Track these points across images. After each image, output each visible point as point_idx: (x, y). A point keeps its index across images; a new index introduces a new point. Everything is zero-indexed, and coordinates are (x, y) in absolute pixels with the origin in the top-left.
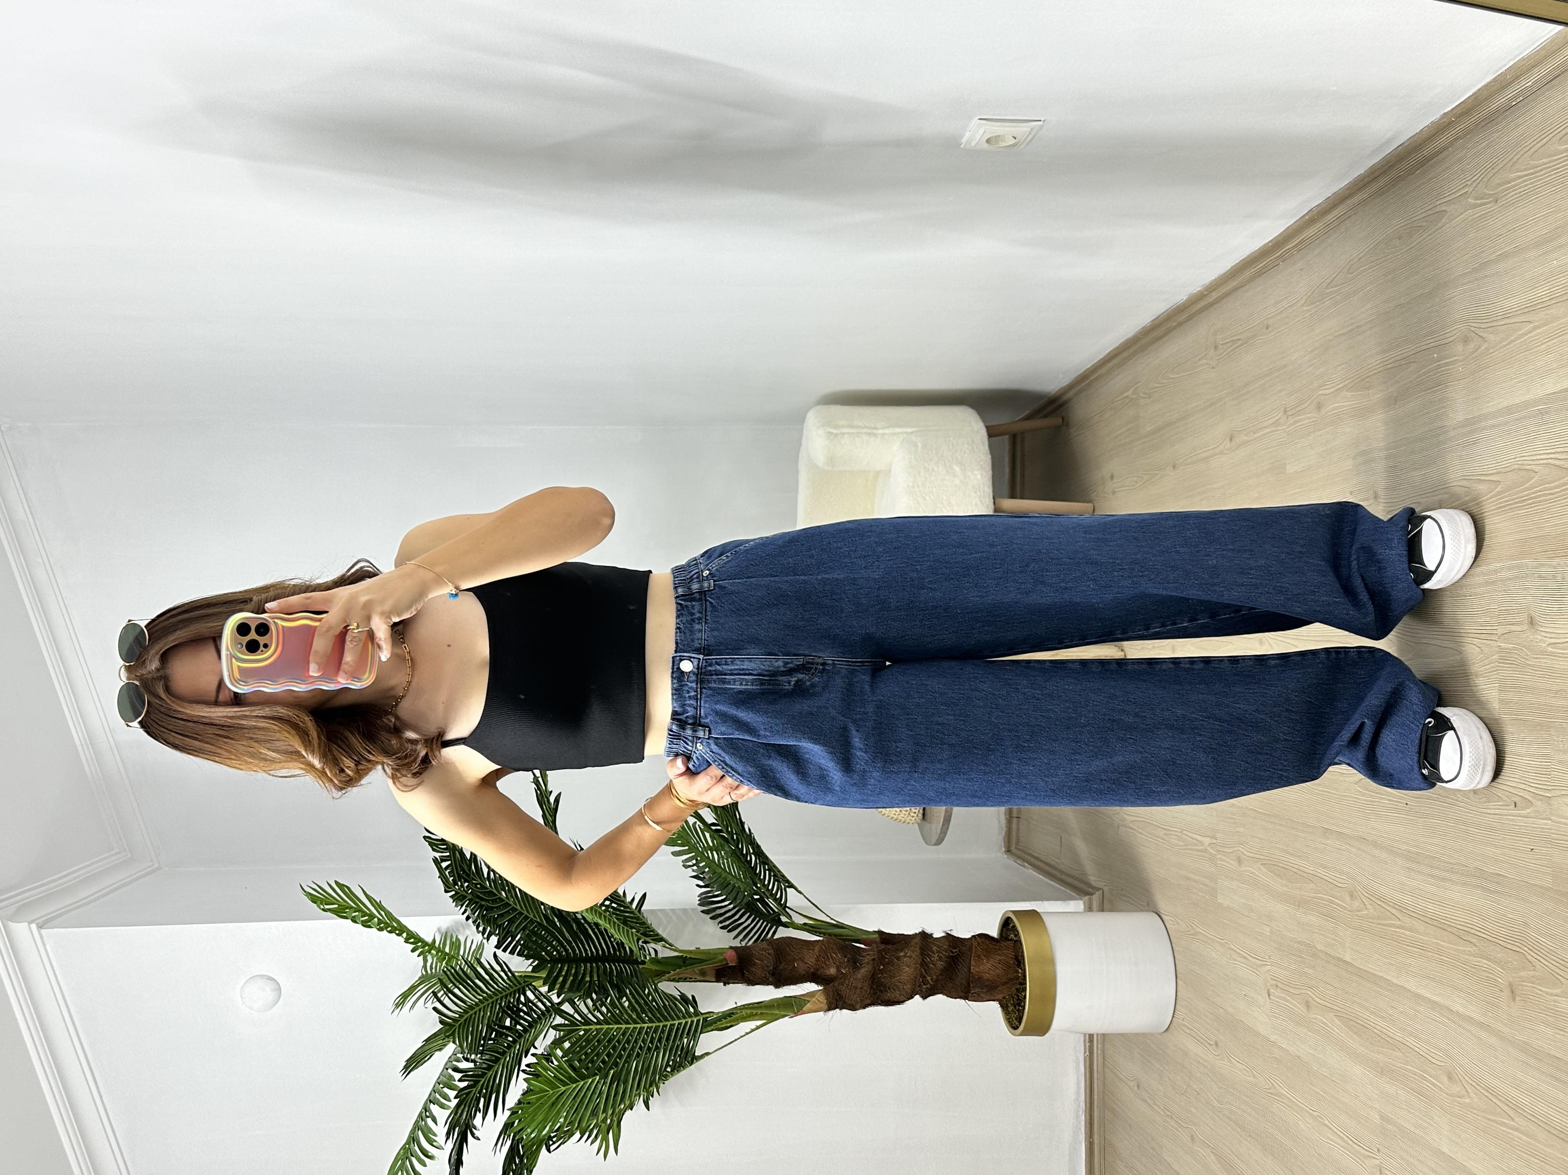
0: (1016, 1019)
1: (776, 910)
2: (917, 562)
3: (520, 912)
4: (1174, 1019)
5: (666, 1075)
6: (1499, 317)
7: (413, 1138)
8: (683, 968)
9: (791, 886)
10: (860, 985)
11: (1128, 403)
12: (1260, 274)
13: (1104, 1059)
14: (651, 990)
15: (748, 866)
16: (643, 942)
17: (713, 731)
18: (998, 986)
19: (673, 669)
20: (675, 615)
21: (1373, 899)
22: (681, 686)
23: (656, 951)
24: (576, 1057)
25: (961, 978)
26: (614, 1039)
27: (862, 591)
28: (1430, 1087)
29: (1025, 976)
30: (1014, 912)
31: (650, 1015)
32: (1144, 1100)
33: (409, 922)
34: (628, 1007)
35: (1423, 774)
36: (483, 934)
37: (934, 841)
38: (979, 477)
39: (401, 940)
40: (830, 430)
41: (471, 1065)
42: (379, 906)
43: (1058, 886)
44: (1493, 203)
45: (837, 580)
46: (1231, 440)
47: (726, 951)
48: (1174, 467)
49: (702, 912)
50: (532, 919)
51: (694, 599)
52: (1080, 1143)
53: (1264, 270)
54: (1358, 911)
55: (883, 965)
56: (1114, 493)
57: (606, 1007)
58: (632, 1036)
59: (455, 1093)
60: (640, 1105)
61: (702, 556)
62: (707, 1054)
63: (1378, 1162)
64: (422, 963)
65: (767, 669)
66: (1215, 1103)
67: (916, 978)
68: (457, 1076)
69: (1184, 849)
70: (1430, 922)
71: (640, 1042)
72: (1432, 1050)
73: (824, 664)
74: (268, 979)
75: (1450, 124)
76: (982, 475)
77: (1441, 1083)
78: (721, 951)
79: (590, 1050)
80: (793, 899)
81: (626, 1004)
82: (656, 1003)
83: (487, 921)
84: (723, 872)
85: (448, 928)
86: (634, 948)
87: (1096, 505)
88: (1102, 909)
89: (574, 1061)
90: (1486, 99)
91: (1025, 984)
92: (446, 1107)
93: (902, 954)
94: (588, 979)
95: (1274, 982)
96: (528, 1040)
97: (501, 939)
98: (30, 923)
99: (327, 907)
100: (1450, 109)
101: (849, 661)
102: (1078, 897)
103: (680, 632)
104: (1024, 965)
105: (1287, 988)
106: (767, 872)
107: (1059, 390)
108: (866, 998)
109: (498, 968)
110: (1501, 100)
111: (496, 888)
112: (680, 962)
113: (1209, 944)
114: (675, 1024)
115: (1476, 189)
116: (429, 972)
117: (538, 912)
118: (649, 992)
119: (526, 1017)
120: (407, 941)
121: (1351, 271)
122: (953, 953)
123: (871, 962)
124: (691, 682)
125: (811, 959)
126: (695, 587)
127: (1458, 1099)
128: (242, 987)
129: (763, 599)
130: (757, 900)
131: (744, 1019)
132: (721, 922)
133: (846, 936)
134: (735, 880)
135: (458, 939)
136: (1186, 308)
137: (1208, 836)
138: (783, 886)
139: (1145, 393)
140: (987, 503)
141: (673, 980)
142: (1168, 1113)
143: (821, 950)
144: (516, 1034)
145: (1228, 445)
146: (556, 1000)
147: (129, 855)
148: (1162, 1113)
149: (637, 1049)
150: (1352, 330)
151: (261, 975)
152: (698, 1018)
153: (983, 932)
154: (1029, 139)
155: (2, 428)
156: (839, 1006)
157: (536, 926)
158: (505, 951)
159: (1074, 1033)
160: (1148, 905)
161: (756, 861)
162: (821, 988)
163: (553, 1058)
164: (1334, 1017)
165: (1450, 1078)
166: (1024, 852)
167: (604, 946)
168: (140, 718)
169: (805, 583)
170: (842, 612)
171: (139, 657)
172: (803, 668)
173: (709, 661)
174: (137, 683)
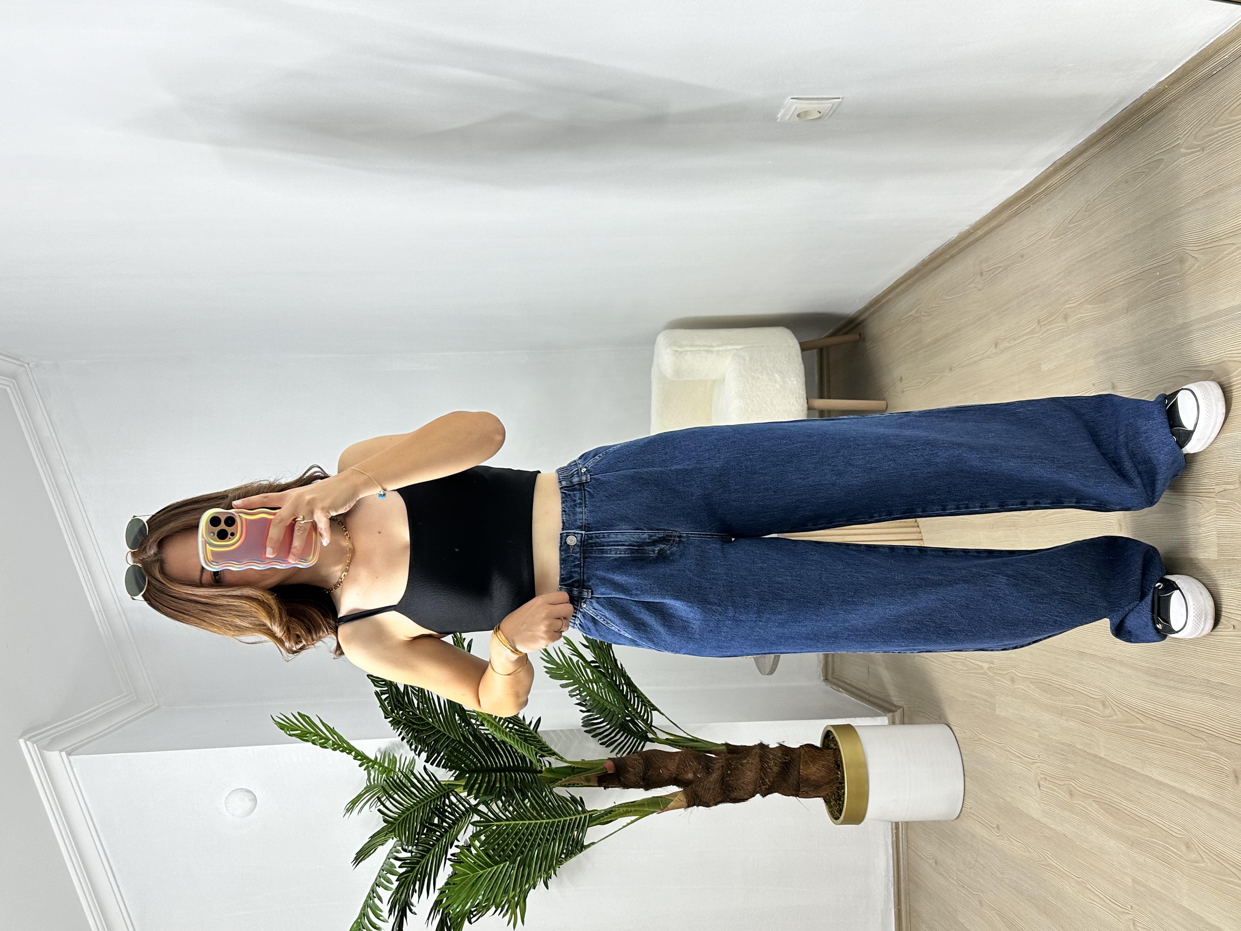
0: (837, 811)
1: (644, 729)
2: (749, 452)
3: (443, 733)
4: (963, 808)
5: (561, 861)
6: (1209, 241)
7: (363, 915)
8: (572, 776)
9: (656, 709)
10: (712, 787)
11: (912, 320)
12: (1016, 214)
13: (908, 843)
14: (548, 793)
15: (621, 694)
16: (539, 756)
17: (594, 592)
18: (822, 786)
19: (561, 543)
20: (560, 501)
21: (1121, 707)
22: (567, 557)
23: (550, 763)
24: (491, 847)
25: (792, 779)
26: (520, 833)
27: (707, 478)
28: (1172, 855)
29: (843, 777)
30: (833, 726)
31: (547, 813)
32: (941, 874)
33: (357, 744)
34: (530, 807)
35: (1157, 629)
36: (415, 752)
37: (767, 671)
38: (795, 382)
39: (351, 757)
40: (675, 348)
41: (409, 855)
42: (332, 731)
43: (868, 706)
44: (1201, 152)
45: (687, 470)
46: (996, 346)
47: (605, 761)
48: (951, 369)
49: (585, 731)
50: (453, 739)
51: (575, 490)
52: (891, 910)
53: (1019, 212)
54: (1109, 717)
55: (730, 770)
56: (903, 392)
57: (513, 807)
58: (533, 830)
59: (396, 877)
60: (541, 885)
61: (580, 458)
62: (593, 843)
63: (1131, 916)
64: (366, 777)
65: (636, 540)
66: (999, 875)
67: (757, 780)
68: (398, 863)
69: (968, 673)
70: (1167, 723)
71: (540, 835)
72: (1172, 825)
73: (680, 537)
74: (247, 791)
75: (1164, 90)
76: (797, 380)
77: (1181, 851)
78: (601, 762)
79: (501, 842)
80: (657, 719)
81: (528, 805)
82: (552, 803)
83: (419, 741)
84: (601, 700)
85: (386, 748)
86: (533, 760)
87: (888, 402)
88: (903, 723)
89: (489, 850)
90: (1192, 70)
91: (844, 783)
92: (389, 889)
93: (745, 761)
94: (498, 785)
95: (1043, 776)
96: (452, 834)
97: (429, 755)
98: (60, 751)
99: (292, 733)
100: (1163, 78)
101: (700, 534)
102: (883, 714)
103: (566, 514)
104: (843, 768)
105: (1053, 780)
106: (636, 698)
107: (857, 312)
108: (718, 797)
109: (427, 778)
110: (1204, 70)
111: (425, 715)
112: (570, 771)
113: (990, 748)
114: (567, 820)
115: (1187, 141)
116: (373, 783)
117: (457, 734)
118: (546, 795)
119: (450, 816)
120: (355, 758)
121: (1088, 209)
122: (786, 760)
123: (721, 768)
124: (576, 553)
125: (672, 767)
126: (576, 480)
127: (1195, 864)
128: (226, 798)
129: (629, 486)
130: (629, 721)
131: (622, 815)
132: (600, 739)
133: (700, 748)
134: (611, 706)
135: (394, 757)
136: (957, 243)
137: (987, 662)
138: (649, 710)
139: (926, 312)
140: (802, 406)
141: (565, 786)
142: (961, 884)
143: (680, 759)
144: (443, 830)
145: (994, 351)
146: (473, 802)
147: (135, 698)
148: (956, 884)
149: (538, 840)
150: (1091, 256)
151: (242, 789)
152: (585, 815)
153: (809, 743)
154: (830, 113)
155: (31, 365)
156: (696, 804)
157: (456, 744)
158: (432, 764)
159: (884, 821)
160: (940, 718)
161: (627, 690)
162: (682, 790)
163: (472, 849)
164: (1092, 802)
165: (1188, 847)
166: (838, 679)
167: (510, 759)
168: (142, 593)
169: (662, 472)
170: (692, 495)
171: (141, 545)
172: (664, 540)
173: (590, 535)
174: (140, 565)
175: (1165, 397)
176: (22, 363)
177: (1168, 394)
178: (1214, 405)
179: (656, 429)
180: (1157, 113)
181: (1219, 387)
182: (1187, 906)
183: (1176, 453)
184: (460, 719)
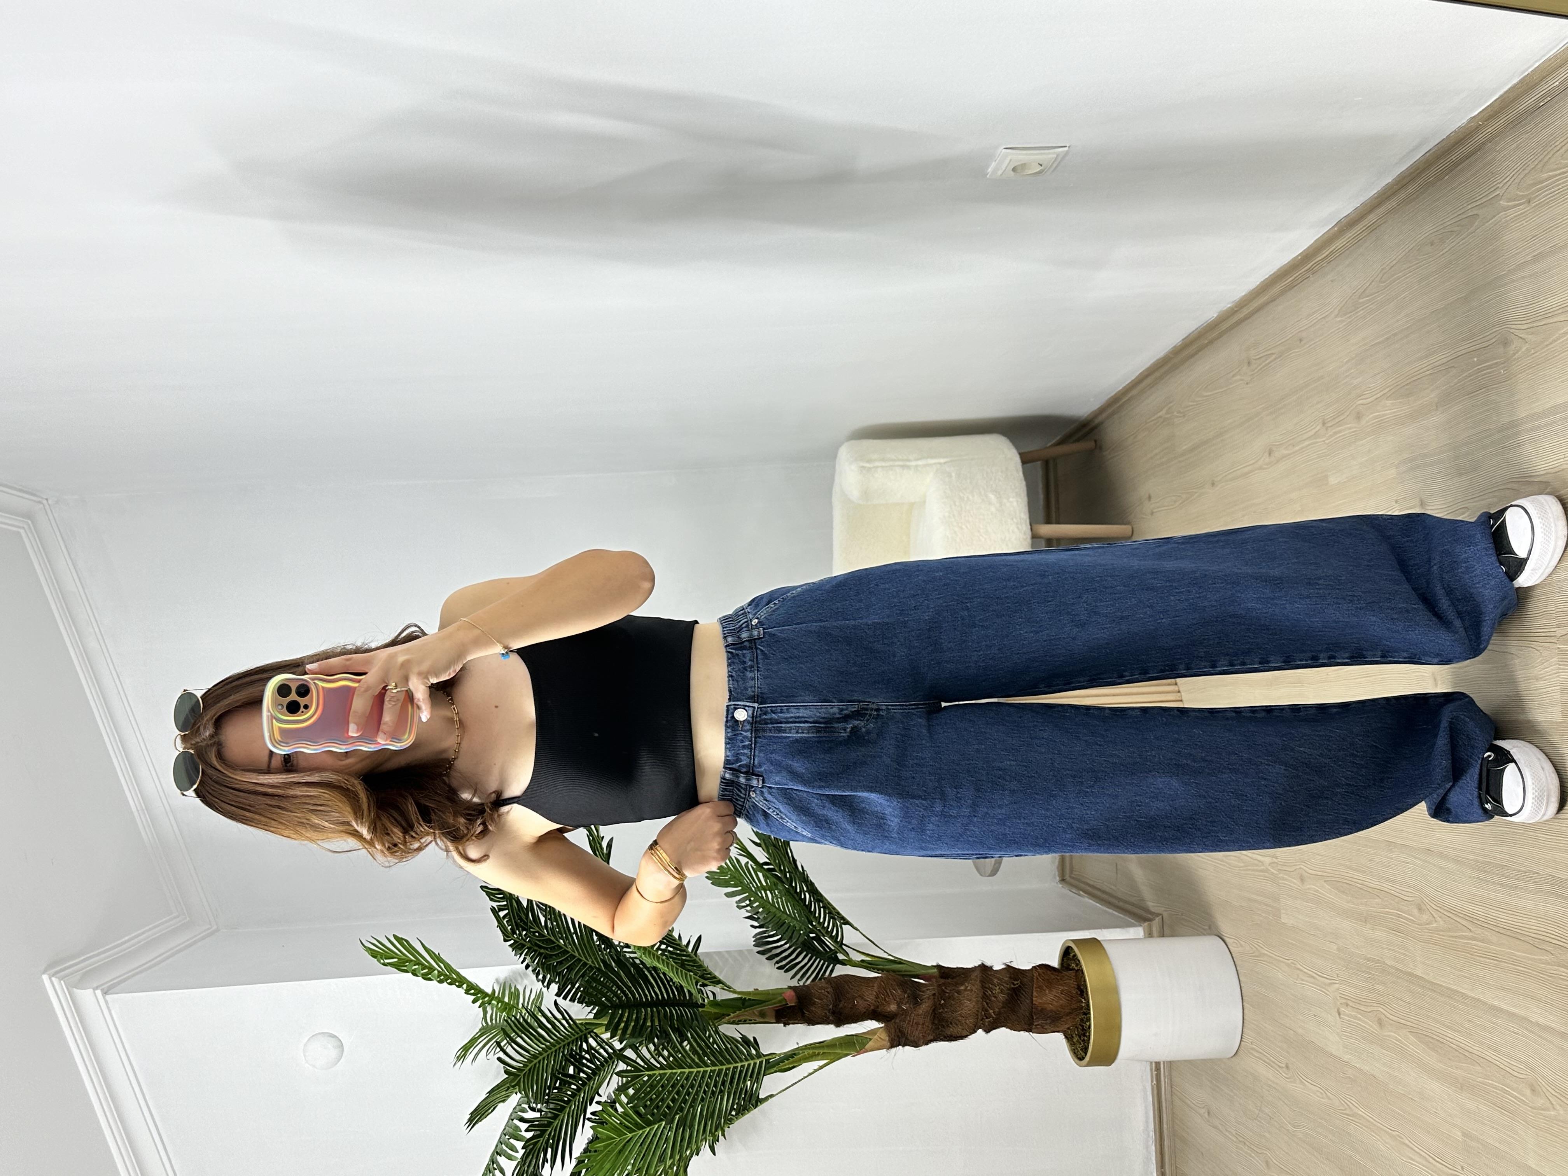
0: (1082, 1050)
1: (833, 948)
3: (578, 959)
4: (1242, 1043)
5: (731, 1119)
6: (1540, 318)
8: (743, 1010)
9: (847, 923)
10: (921, 1021)
11: (1162, 422)
12: (1291, 287)
13: (1172, 1087)
14: (712, 1033)
15: (802, 904)
16: (700, 986)
17: (766, 781)
18: (1062, 1017)
19: (727, 717)
20: (725, 663)
21: (1442, 911)
22: (735, 735)
23: (714, 994)
24: (641, 1103)
25: (1023, 1011)
26: (678, 1084)
27: (913, 634)
28: (1513, 1102)
29: (1088, 1005)
30: (1074, 941)
31: (713, 1059)
32: (1215, 1127)
33: (469, 974)
34: (690, 1050)
35: (1485, 810)
36: (543, 982)
37: (988, 874)
38: (1015, 504)
39: (461, 991)
40: (862, 464)
41: (537, 1115)
42: (437, 958)
43: (1117, 913)
44: (1526, 205)
46: (1270, 454)
47: (784, 990)
48: (1213, 484)
49: (758, 952)
50: (591, 966)
51: (744, 648)
53: (1295, 283)
54: (1427, 924)
55: (944, 1000)
56: (1152, 513)
57: (668, 1051)
58: (695, 1080)
59: (522, 1144)
60: (705, 1150)
61: (749, 605)
62: (771, 1096)
64: (482, 1015)
65: (823, 716)
66: (1290, 1127)
67: (978, 1011)
68: (524, 1126)
69: (1245, 870)
70: (1502, 932)
71: (704, 1086)
72: (1512, 1063)
73: (878, 710)
74: (330, 1036)
75: (1477, 128)
76: (1017, 501)
77: (1525, 1096)
78: (778, 992)
79: (654, 1096)
80: (849, 936)
81: (688, 1048)
82: (717, 1045)
83: (547, 968)
84: (777, 912)
85: (506, 978)
86: (693, 991)
87: (1134, 526)
88: (1162, 935)
89: (639, 1107)
90: (1513, 101)
91: (1089, 1013)
92: (513, 1158)
93: (962, 988)
94: (649, 1024)
95: (1344, 1001)
96: (592, 1087)
97: (561, 987)
98: (95, 989)
99: (387, 961)
100: (1476, 113)
101: (903, 705)
102: (1137, 924)
103: (733, 680)
104: (1087, 994)
105: (1357, 1006)
106: (822, 909)
107: (1090, 414)
108: (929, 1034)
109: (559, 1016)
110: (1529, 101)
111: (554, 936)
112: (740, 1004)
113: (1275, 965)
114: (737, 1067)
115: (1508, 191)
116: (490, 1023)
117: (596, 959)
118: (710, 1036)
119: (588, 1064)
120: (467, 992)
121: (1383, 279)
122: (1014, 985)
123: (932, 997)
124: (746, 731)
125: (870, 996)
126: (745, 635)
127: (1542, 1112)
128: (305, 1045)
129: (814, 645)
130: (813, 938)
131: (807, 1059)
132: (777, 962)
133: (905, 971)
134: (790, 919)
135: (517, 990)
136: (1216, 325)
138: (839, 924)
139: (1179, 412)
140: (1025, 534)
141: (733, 1023)
142: (1241, 1139)
143: (880, 986)
144: (580, 1082)
145: (1267, 460)
146: (618, 1046)
147: (188, 919)
148: (1235, 1140)
149: (701, 1093)
150: (1387, 339)
151: (323, 1033)
152: (760, 1060)
153: (1044, 963)
154: (1054, 166)
155: (50, 502)
156: (902, 1043)
157: (595, 972)
158: (565, 998)
159: (1142, 1061)
160: (1210, 928)
161: (810, 898)
162: (882, 1025)
163: (617, 1105)
164: (1408, 1034)
165: (1533, 1090)
166: (1079, 880)
167: (663, 990)
168: (195, 787)
169: (855, 627)
170: (894, 656)
171: (194, 724)
172: (858, 714)
173: (764, 709)
174: (192, 751)
175: (1490, 516)
176: (40, 499)
177: (1492, 512)
178: (1553, 525)
179: (840, 568)
180: (1468, 157)
181: (1559, 502)
182: (1533, 1166)
183: (1506, 587)
184: (599, 939)
